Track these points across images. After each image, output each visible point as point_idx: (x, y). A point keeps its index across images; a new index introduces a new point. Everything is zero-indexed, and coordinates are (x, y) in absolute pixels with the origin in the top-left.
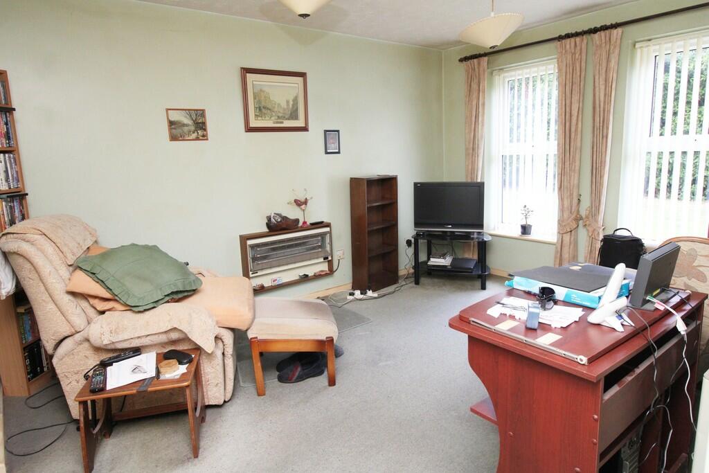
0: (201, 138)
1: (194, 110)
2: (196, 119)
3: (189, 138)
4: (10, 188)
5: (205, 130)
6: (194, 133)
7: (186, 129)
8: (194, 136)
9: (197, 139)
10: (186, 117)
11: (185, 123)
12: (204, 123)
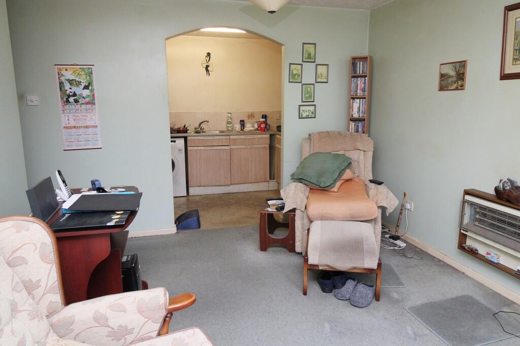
0: (459, 88)
1: (459, 62)
2: (459, 71)
3: (451, 88)
4: (359, 117)
5: (463, 80)
6: (455, 83)
7: (450, 80)
8: (455, 86)
9: (457, 89)
10: (452, 69)
11: (451, 75)
12: (463, 74)
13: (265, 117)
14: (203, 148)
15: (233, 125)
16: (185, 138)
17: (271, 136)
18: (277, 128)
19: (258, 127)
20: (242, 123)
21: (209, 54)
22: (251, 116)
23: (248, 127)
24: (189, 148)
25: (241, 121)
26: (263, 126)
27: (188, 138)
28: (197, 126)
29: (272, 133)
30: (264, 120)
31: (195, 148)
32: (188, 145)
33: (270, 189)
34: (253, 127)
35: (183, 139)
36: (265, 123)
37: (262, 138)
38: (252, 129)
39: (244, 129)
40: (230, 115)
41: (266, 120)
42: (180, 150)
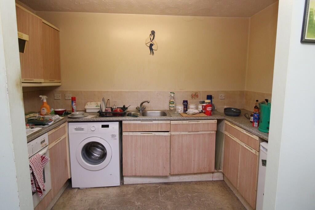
13: (210, 97)
14: (139, 134)
15: (176, 105)
16: (121, 123)
17: (219, 121)
18: (225, 111)
19: (203, 109)
20: (186, 104)
21: (153, 33)
22: (195, 96)
23: (192, 109)
24: (124, 134)
25: (184, 101)
26: (209, 109)
27: (123, 122)
28: (139, 106)
29: (219, 118)
30: (209, 101)
31: (131, 134)
32: (124, 130)
33: (214, 179)
34: (197, 108)
35: (118, 123)
36: (211, 105)
37: (208, 124)
38: (196, 111)
39: (187, 110)
40: (172, 95)
41: (211, 102)
42: (113, 136)
